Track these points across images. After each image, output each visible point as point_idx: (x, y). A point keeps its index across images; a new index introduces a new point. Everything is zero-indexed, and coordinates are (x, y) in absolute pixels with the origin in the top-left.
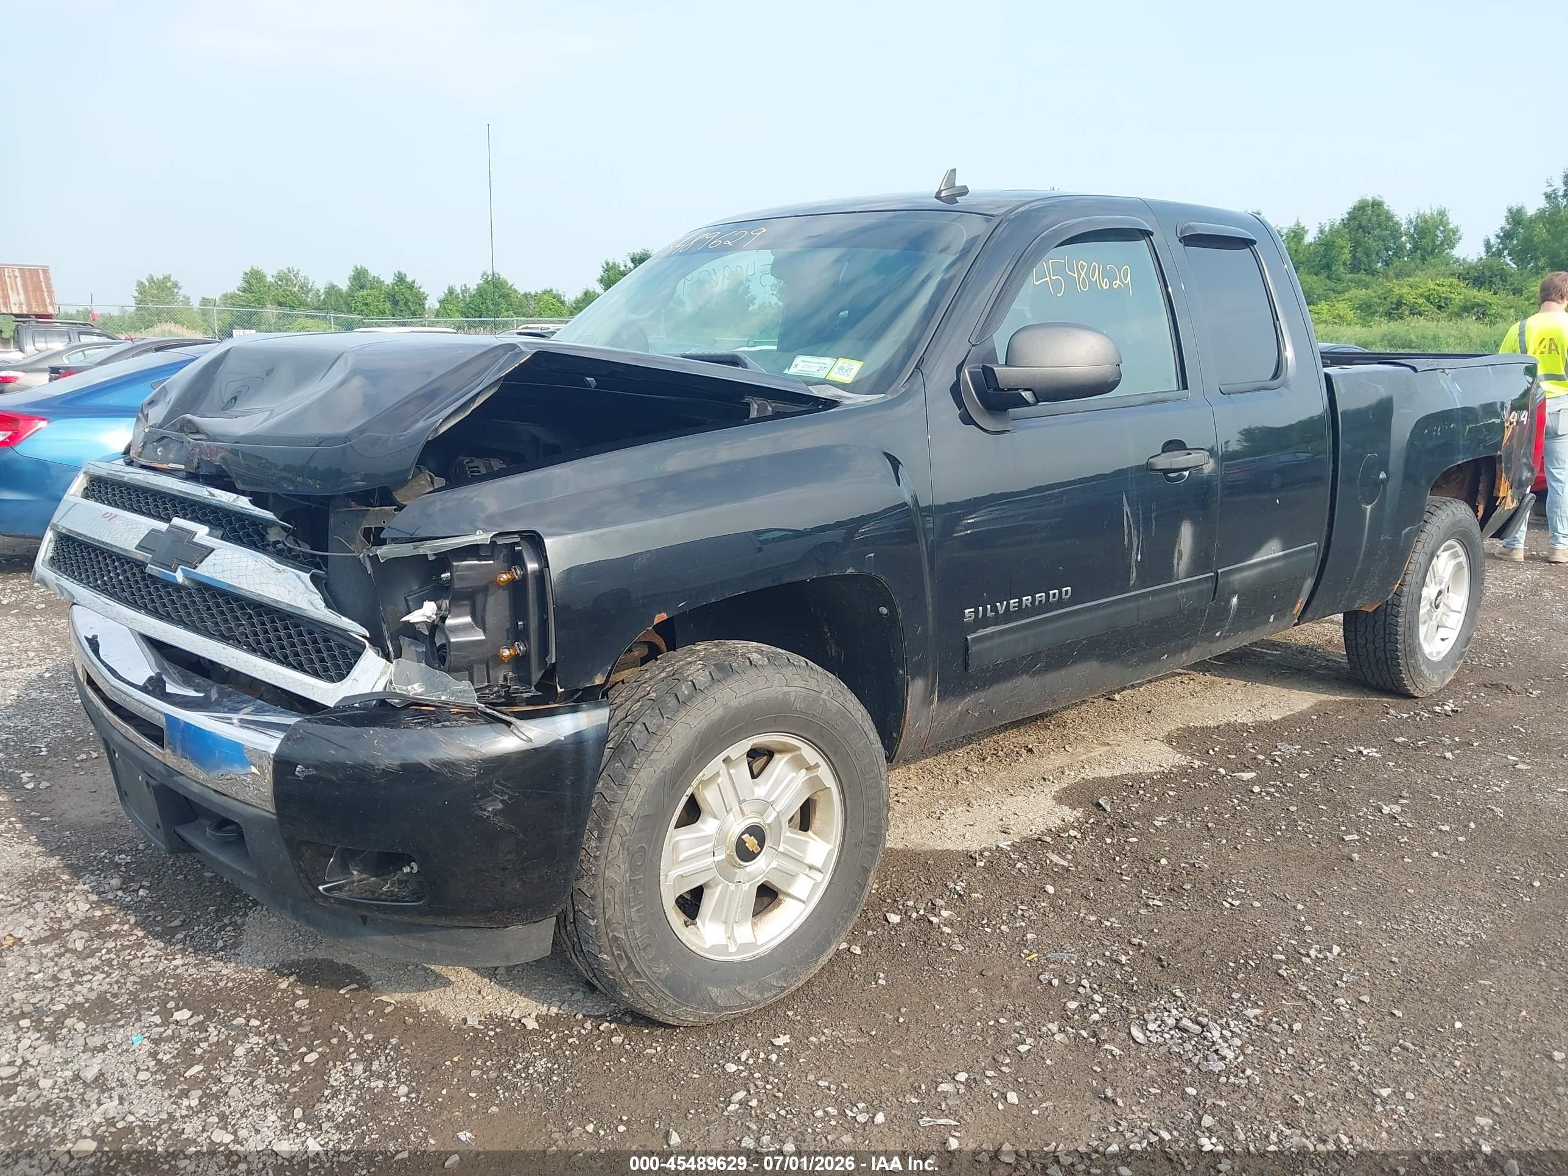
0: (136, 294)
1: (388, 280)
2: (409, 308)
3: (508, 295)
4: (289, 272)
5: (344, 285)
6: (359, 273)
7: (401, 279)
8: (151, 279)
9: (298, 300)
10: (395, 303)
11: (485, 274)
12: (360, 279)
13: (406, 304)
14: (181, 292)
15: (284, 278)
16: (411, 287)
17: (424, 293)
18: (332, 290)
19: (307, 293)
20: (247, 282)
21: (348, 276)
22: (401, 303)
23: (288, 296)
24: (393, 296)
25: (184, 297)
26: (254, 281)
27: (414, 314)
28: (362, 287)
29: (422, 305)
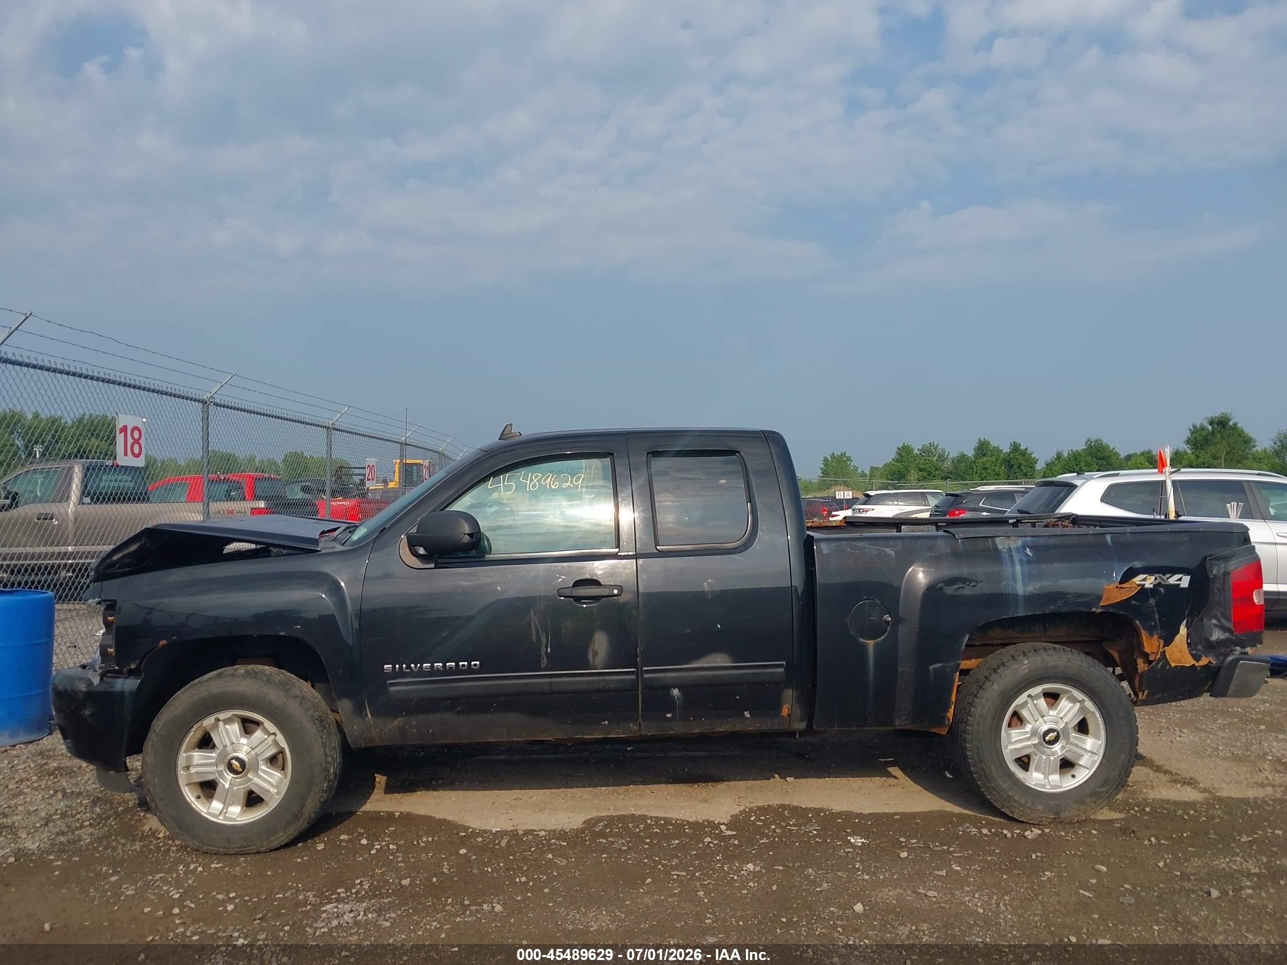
0: (822, 466)
1: (1006, 449)
2: (1022, 470)
3: (1109, 457)
4: (931, 446)
5: (970, 453)
6: (982, 445)
7: (1015, 447)
8: (833, 456)
9: (935, 467)
10: (1011, 467)
11: (1088, 440)
12: (983, 448)
13: (1019, 467)
14: (852, 464)
15: (927, 451)
16: (1024, 453)
17: (1034, 458)
18: (962, 458)
19: (943, 461)
20: (900, 455)
21: (974, 447)
22: (1015, 467)
23: (927, 463)
24: (1009, 461)
25: (854, 466)
26: (904, 452)
27: (1025, 475)
28: (984, 455)
29: (1032, 468)
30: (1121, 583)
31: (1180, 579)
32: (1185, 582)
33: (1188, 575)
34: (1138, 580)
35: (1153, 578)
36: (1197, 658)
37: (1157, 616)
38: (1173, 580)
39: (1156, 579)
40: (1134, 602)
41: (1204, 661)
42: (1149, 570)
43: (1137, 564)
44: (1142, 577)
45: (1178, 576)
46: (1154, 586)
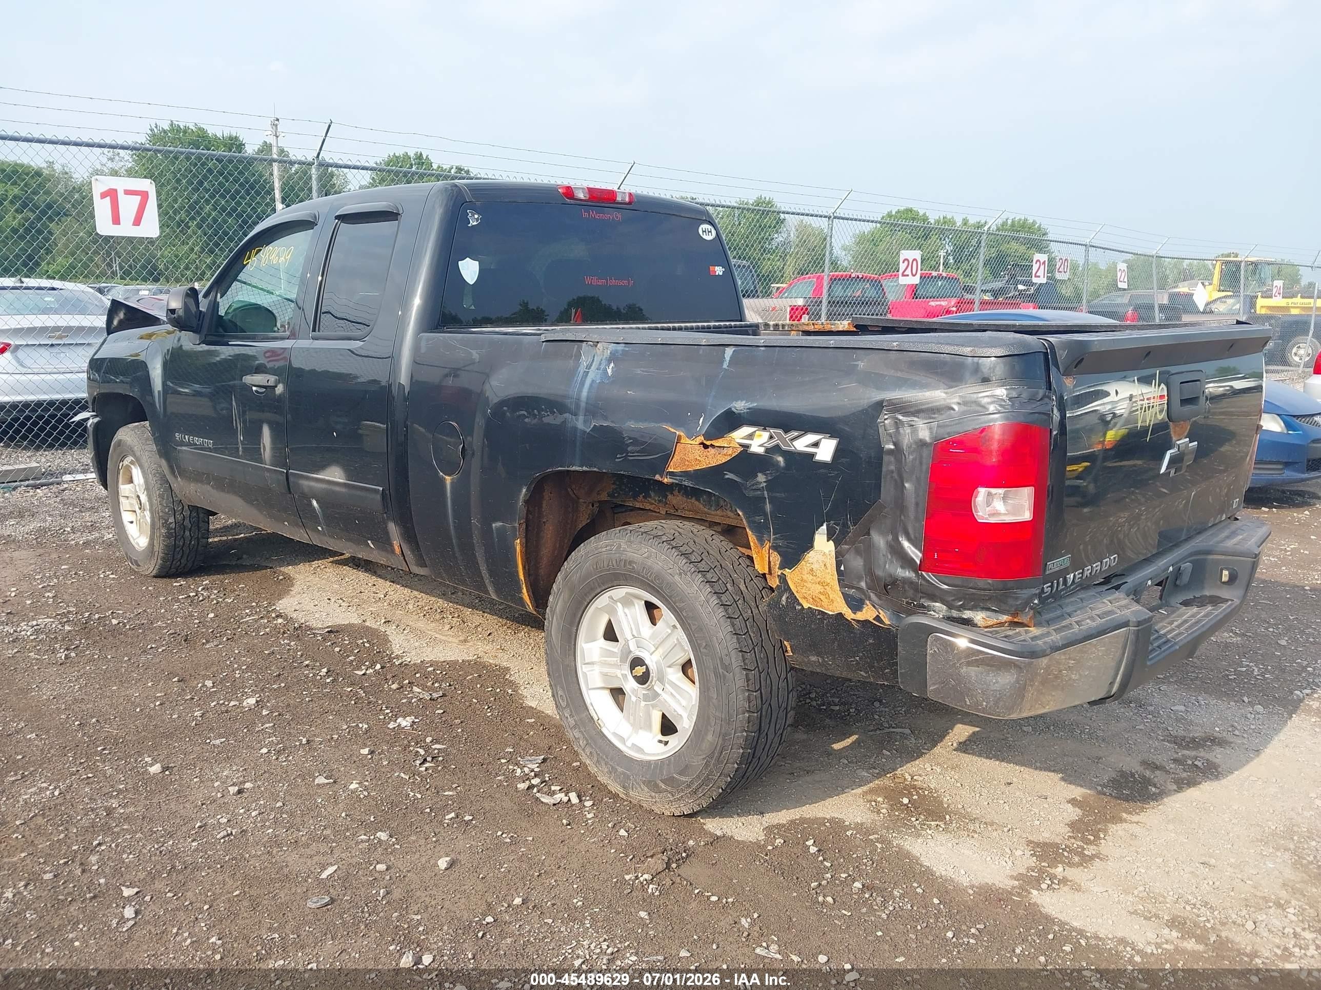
30: (708, 436)
31: (816, 445)
32: (826, 450)
33: (832, 437)
34: (740, 435)
35: (765, 435)
36: (856, 604)
37: (768, 507)
38: (802, 444)
39: (771, 437)
40: (730, 476)
41: (868, 613)
42: (760, 419)
43: (740, 406)
44: (746, 430)
45: (811, 438)
46: (768, 450)
